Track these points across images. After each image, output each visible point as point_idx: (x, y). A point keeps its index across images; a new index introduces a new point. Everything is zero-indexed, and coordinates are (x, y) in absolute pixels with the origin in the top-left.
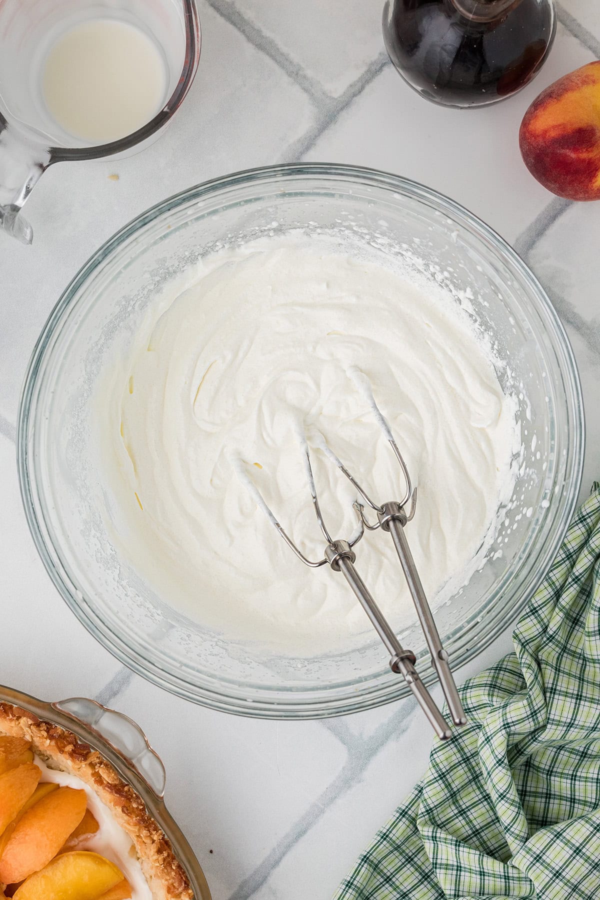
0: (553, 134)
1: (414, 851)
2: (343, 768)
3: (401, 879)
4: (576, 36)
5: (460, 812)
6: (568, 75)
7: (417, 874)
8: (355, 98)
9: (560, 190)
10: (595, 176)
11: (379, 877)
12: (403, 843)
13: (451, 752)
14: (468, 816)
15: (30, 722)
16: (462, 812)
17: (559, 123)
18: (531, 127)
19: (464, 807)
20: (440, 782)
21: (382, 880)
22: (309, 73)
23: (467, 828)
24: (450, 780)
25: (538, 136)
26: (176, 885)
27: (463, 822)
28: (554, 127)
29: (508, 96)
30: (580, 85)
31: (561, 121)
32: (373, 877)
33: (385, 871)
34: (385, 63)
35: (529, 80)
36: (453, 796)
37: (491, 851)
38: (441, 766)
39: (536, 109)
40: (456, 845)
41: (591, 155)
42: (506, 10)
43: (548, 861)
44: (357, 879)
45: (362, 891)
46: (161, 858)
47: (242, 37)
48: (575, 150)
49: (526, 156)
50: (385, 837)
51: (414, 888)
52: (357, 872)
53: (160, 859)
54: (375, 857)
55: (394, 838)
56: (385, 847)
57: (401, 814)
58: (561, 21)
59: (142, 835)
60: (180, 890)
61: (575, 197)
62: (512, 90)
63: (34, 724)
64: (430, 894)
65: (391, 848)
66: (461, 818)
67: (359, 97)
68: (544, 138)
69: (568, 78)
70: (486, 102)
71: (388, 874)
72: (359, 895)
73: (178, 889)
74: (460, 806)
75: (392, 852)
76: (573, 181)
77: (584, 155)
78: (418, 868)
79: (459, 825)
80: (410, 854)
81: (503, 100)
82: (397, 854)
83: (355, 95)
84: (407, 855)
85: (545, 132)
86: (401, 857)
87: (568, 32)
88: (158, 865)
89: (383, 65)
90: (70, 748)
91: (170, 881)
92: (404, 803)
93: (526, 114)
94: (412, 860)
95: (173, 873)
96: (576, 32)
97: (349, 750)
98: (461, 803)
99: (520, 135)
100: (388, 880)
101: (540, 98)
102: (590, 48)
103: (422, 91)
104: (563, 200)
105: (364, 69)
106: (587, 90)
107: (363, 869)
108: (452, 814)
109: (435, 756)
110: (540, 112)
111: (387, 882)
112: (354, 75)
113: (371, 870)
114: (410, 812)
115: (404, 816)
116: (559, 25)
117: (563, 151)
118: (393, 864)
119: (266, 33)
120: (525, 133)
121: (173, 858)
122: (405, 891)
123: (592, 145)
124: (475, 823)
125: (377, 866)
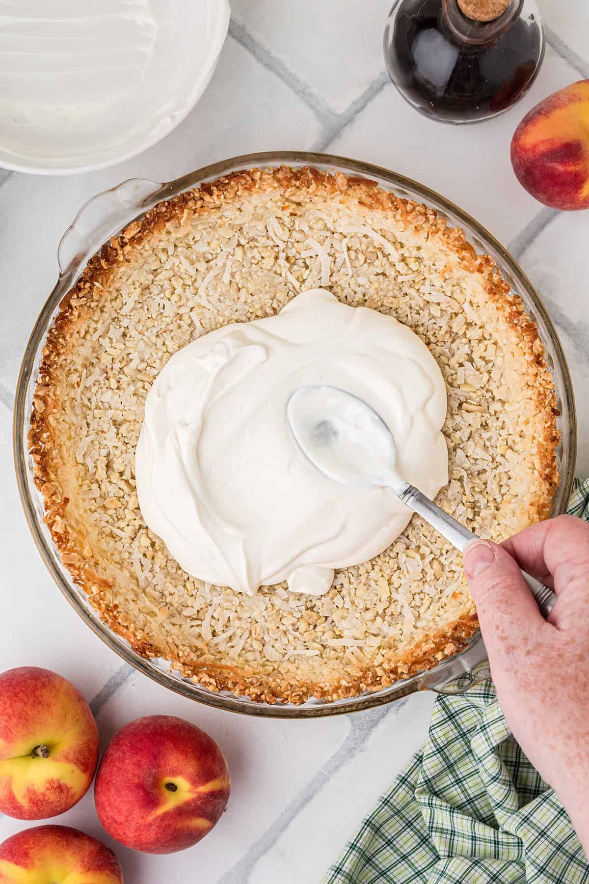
0: (542, 148)
1: (413, 817)
2: (347, 738)
3: (401, 843)
4: (563, 57)
5: (456, 781)
6: (556, 93)
7: (416, 837)
8: (357, 115)
9: (549, 200)
10: (581, 187)
11: (380, 840)
12: (403, 809)
13: (448, 729)
14: (463, 785)
15: (75, 296)
16: (458, 781)
17: (548, 138)
18: (521, 142)
19: (460, 776)
20: (438, 755)
21: (383, 843)
22: (315, 91)
23: (462, 796)
24: (447, 754)
25: (528, 150)
26: (243, 182)
27: (459, 791)
28: (543, 142)
29: (497, 114)
30: (567, 103)
31: (549, 136)
32: (374, 840)
33: (387, 834)
34: (386, 82)
35: (519, 98)
36: (450, 767)
37: (483, 819)
38: (439, 741)
39: (526, 125)
40: (450, 811)
41: (577, 168)
42: (498, 34)
43: (535, 821)
44: (361, 841)
45: (364, 853)
47: (253, 59)
48: (563, 163)
49: (517, 168)
50: (386, 802)
51: (414, 850)
52: (360, 834)
53: (217, 194)
54: (377, 821)
55: (395, 804)
56: (386, 812)
57: (401, 781)
58: (550, 43)
59: (194, 208)
61: (562, 207)
63: (77, 293)
64: (428, 856)
65: (392, 813)
66: (457, 786)
67: (361, 113)
68: (533, 152)
69: (556, 96)
71: (389, 837)
72: (362, 856)
73: (248, 181)
74: (457, 775)
75: (392, 816)
76: (560, 192)
77: (571, 168)
78: (417, 832)
79: (455, 793)
80: (410, 819)
81: (496, 116)
82: (398, 819)
83: (357, 112)
84: (407, 819)
85: (535, 146)
86: (401, 822)
87: (556, 54)
88: (222, 197)
89: (384, 84)
90: (104, 264)
91: (240, 187)
92: (403, 770)
93: (517, 130)
94: (412, 824)
95: (232, 183)
96: (564, 53)
97: (352, 722)
98: (458, 773)
99: (512, 150)
100: (389, 843)
101: (530, 115)
102: (576, 68)
104: (552, 210)
105: (365, 88)
106: (574, 108)
107: (366, 832)
108: (449, 782)
109: (433, 731)
110: (530, 128)
111: (389, 845)
112: (357, 93)
113: (373, 833)
114: (409, 779)
115: (404, 783)
116: (548, 47)
117: (551, 164)
118: (394, 828)
119: (275, 54)
120: (516, 148)
121: (219, 182)
122: (405, 853)
123: (579, 159)
124: (469, 791)
125: (378, 829)
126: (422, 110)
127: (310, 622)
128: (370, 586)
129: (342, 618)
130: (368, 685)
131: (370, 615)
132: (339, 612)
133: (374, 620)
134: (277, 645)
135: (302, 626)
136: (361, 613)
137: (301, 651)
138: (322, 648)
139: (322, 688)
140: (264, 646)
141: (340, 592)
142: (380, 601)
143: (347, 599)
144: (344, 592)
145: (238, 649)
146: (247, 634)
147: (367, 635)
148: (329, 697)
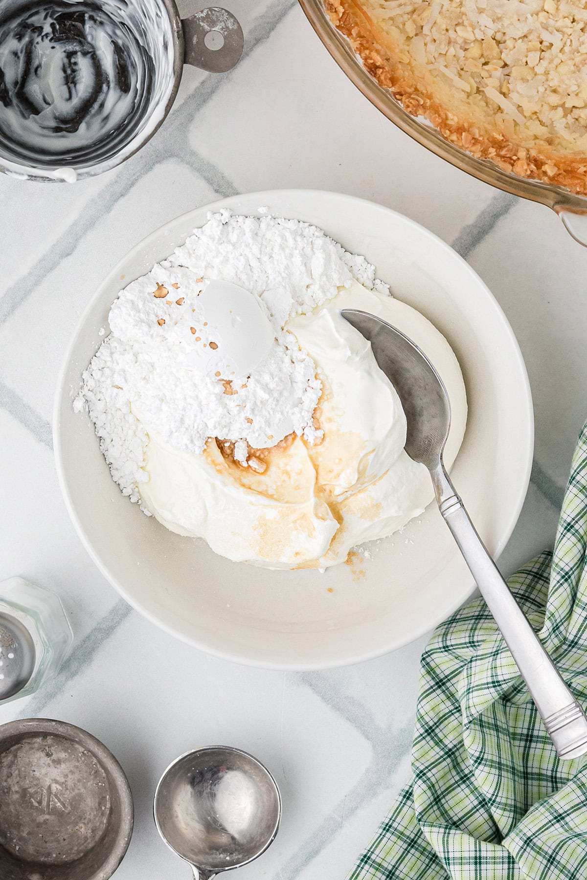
2: (367, 770)
13: (438, 700)
20: (428, 738)
38: (427, 719)
97: (374, 747)
127: (485, 54)
128: (579, 71)
129: (522, 79)
130: (498, 155)
131: (554, 99)
132: (525, 72)
133: (554, 108)
134: (431, 47)
135: (475, 51)
136: (546, 90)
137: (451, 73)
138: (475, 90)
139: (447, 119)
140: (416, 35)
141: (543, 51)
142: (577, 95)
143: (544, 63)
144: (547, 54)
145: (388, 14)
146: (409, 9)
147: (535, 117)
148: (447, 131)
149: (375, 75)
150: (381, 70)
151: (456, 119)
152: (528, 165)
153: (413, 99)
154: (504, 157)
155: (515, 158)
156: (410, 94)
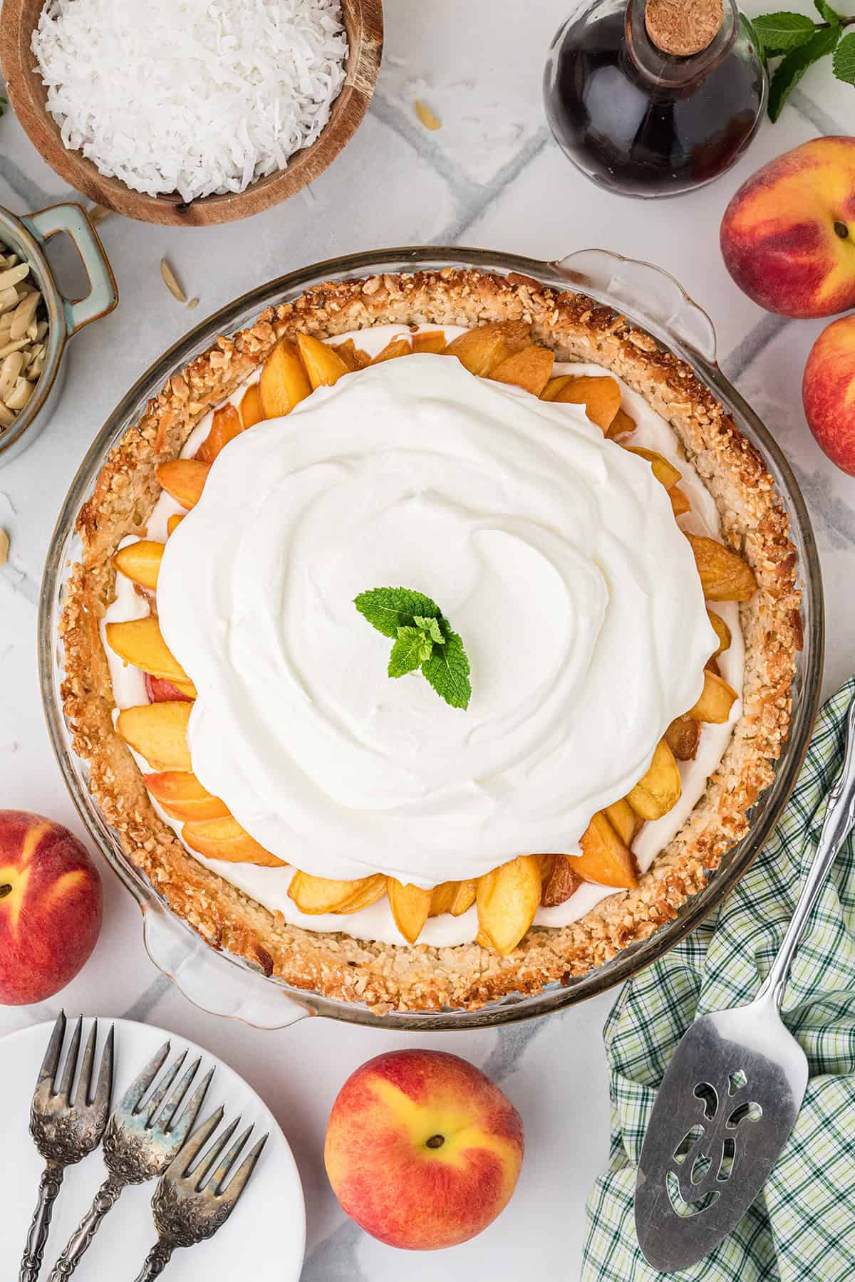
0: (764, 232)
6: (784, 155)
8: (508, 185)
9: (773, 305)
10: (818, 286)
15: (531, 290)
17: (771, 217)
18: (735, 223)
20: (641, 1033)
22: (448, 153)
25: (745, 235)
26: (751, 470)
28: (765, 223)
29: (706, 182)
30: (799, 168)
31: (773, 215)
34: (546, 140)
35: (733, 161)
39: (741, 200)
41: (813, 259)
46: (726, 438)
48: (792, 252)
49: (728, 260)
53: (724, 440)
59: (696, 414)
60: (757, 476)
61: (792, 313)
62: (711, 175)
63: (536, 292)
67: (512, 184)
68: (752, 237)
69: (784, 159)
70: (678, 189)
73: (753, 475)
76: (790, 292)
77: (804, 259)
81: (700, 187)
83: (507, 182)
85: (754, 229)
88: (723, 448)
89: (544, 143)
90: (586, 316)
91: (743, 467)
93: (729, 206)
95: (745, 456)
96: (795, 100)
99: (722, 234)
101: (748, 185)
102: (813, 120)
103: (595, 176)
104: (777, 317)
106: (808, 175)
110: (746, 204)
112: (506, 155)
117: (776, 254)
120: (727, 231)
121: (742, 436)
123: (815, 246)
126: (598, 179)
148: (96, 786)
149: (65, 699)
150: (72, 698)
151: (113, 779)
152: (147, 858)
153: (83, 740)
154: (131, 838)
155: (139, 845)
156: (84, 734)
